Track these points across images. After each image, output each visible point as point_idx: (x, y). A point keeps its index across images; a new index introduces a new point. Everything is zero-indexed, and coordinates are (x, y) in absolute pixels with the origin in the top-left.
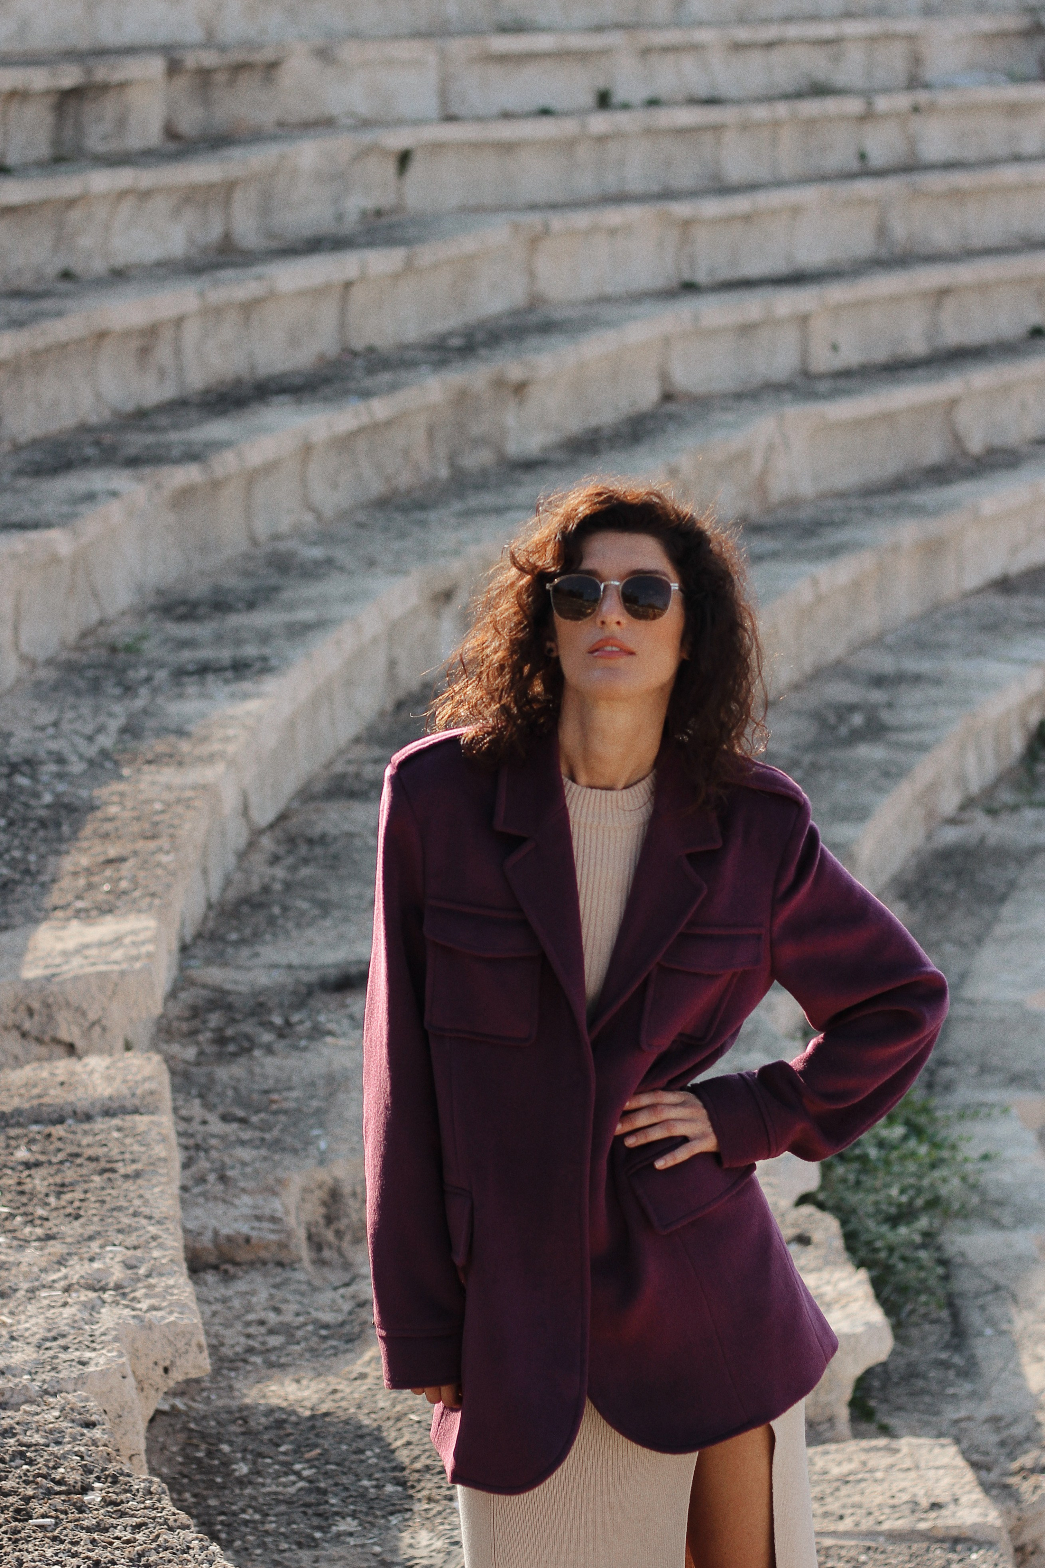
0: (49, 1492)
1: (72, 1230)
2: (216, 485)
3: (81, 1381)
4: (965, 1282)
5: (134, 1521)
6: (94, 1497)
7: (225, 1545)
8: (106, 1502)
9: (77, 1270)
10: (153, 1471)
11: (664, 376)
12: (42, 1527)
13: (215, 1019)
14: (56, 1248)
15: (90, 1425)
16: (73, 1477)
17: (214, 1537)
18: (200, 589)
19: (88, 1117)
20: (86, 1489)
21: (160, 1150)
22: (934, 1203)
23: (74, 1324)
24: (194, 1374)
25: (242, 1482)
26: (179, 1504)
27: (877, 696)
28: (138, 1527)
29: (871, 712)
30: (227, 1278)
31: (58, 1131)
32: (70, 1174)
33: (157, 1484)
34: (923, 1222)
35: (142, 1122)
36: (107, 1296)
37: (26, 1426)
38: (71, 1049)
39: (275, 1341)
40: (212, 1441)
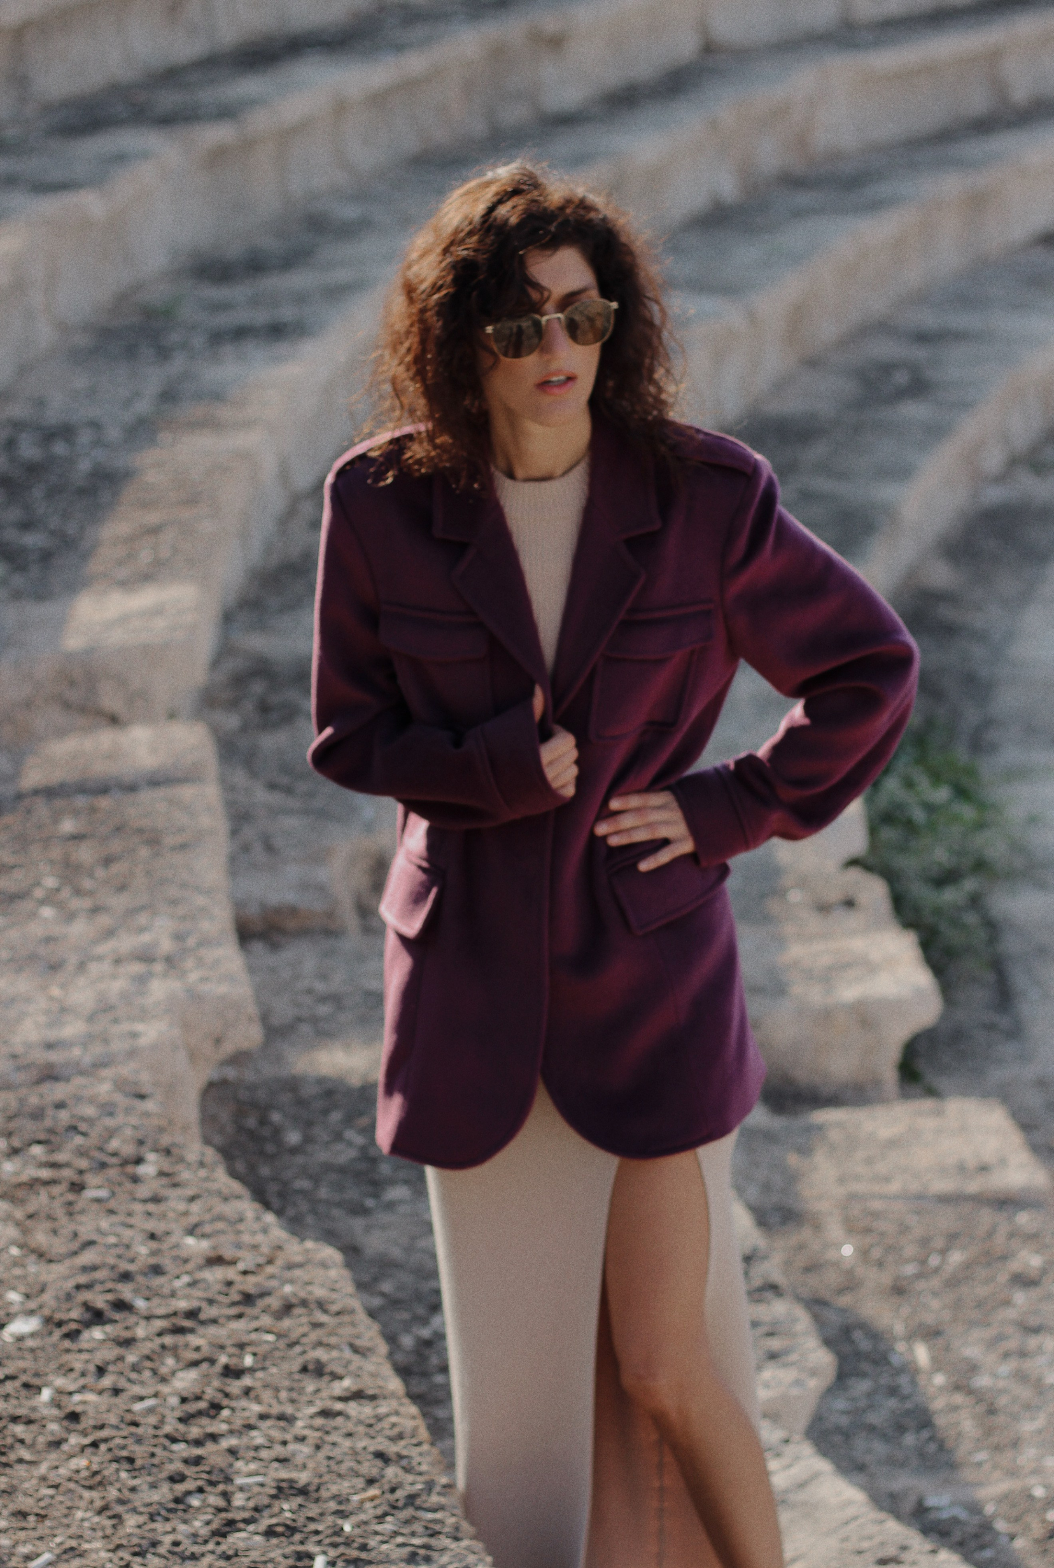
0: (103, 1165)
1: (119, 902)
2: (248, 145)
3: (132, 1053)
4: (1011, 944)
5: (190, 1192)
6: (147, 1170)
7: (279, 1213)
8: (162, 1174)
9: (126, 943)
10: (207, 1141)
11: (703, 28)
12: (98, 1200)
13: (258, 687)
14: (104, 920)
15: (142, 1097)
16: (129, 1150)
17: (267, 1205)
18: (234, 251)
19: (131, 788)
20: (139, 1161)
21: (205, 821)
22: (981, 866)
23: (125, 996)
24: (245, 1045)
25: (294, 1151)
26: (233, 1174)
27: (920, 353)
28: (192, 1199)
29: (914, 369)
30: (275, 947)
31: (104, 803)
32: (116, 846)
33: (210, 1154)
34: (970, 885)
35: (186, 792)
36: (158, 967)
37: (78, 1099)
38: (114, 720)
39: (324, 1010)
40: (263, 1111)
